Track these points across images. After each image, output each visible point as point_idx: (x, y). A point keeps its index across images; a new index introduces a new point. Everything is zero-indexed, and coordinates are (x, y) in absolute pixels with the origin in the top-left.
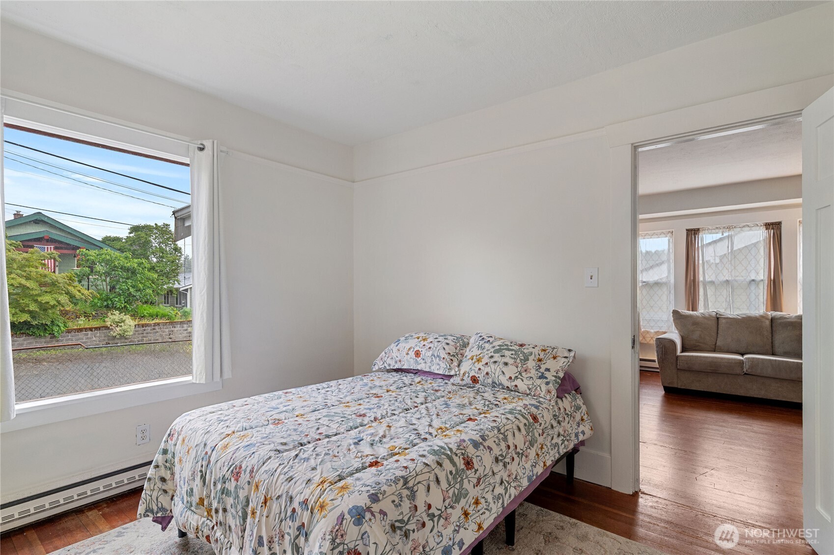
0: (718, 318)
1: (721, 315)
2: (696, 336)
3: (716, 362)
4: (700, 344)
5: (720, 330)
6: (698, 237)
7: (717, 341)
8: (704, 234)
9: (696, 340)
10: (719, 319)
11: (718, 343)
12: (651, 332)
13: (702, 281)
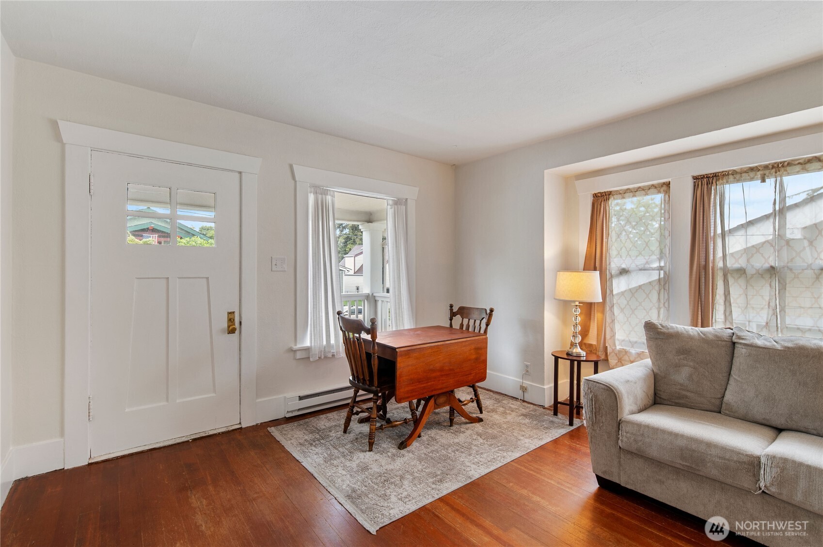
0: (733, 344)
1: (739, 338)
2: (682, 376)
3: (694, 451)
4: (688, 394)
5: (734, 368)
6: (716, 190)
7: (727, 392)
8: (727, 182)
9: (681, 385)
10: (737, 345)
11: (728, 397)
12: (630, 353)
13: (721, 268)
